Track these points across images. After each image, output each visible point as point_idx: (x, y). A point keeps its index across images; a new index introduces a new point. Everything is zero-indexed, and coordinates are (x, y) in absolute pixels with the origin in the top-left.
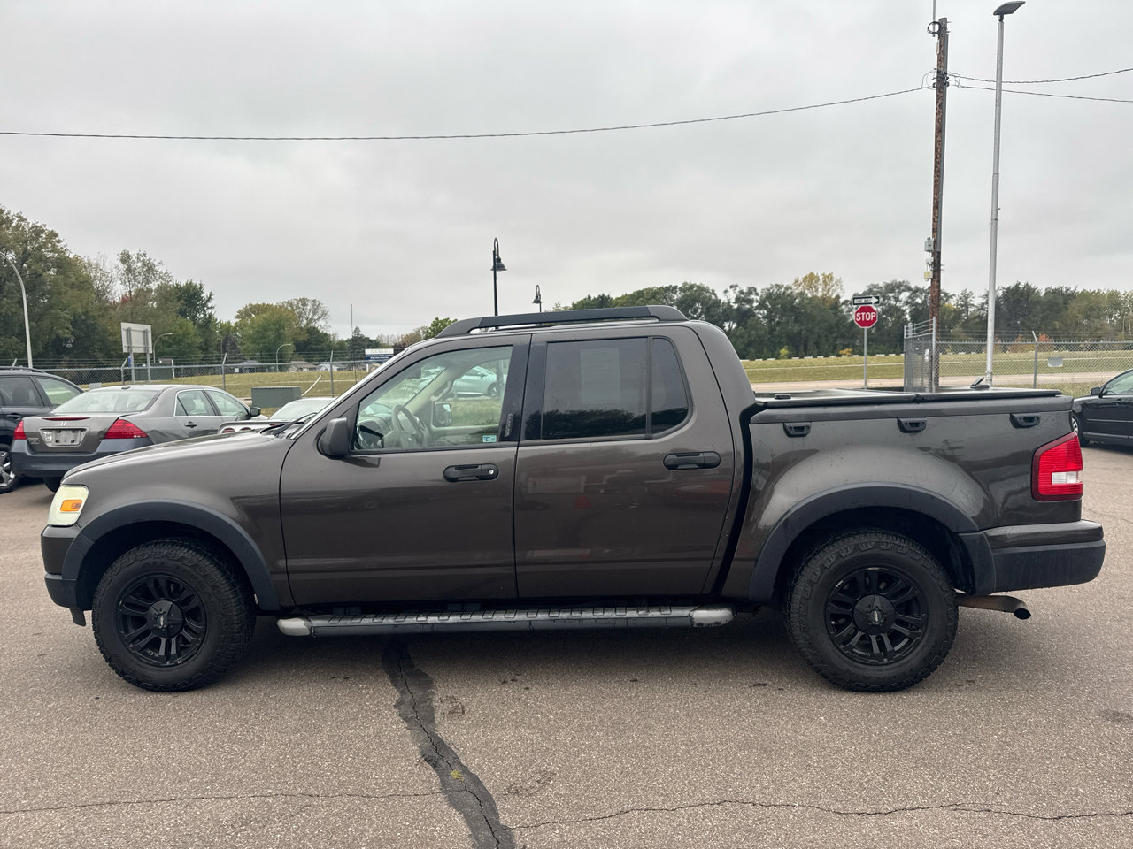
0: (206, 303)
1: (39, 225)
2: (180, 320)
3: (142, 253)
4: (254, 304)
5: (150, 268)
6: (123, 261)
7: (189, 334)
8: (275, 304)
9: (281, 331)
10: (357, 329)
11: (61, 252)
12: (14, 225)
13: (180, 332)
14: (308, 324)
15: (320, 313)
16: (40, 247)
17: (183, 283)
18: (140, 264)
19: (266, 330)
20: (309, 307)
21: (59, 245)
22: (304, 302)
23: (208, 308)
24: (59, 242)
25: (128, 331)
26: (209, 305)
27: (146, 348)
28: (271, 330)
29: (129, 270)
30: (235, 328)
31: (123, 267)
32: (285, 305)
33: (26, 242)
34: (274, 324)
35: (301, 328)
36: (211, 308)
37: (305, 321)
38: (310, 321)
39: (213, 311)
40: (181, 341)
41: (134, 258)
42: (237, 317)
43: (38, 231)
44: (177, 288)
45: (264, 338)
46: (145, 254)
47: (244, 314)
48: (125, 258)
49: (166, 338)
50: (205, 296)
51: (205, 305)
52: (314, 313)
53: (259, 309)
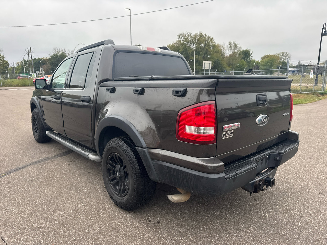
0: (250, 55)
1: (209, 36)
2: (243, 60)
3: (234, 41)
4: (267, 55)
5: (236, 46)
6: (229, 44)
7: (244, 64)
8: (273, 54)
9: (272, 63)
10: (300, 61)
11: (214, 43)
12: (204, 37)
13: (242, 64)
14: (283, 60)
15: (288, 57)
16: (209, 42)
17: (245, 50)
18: (233, 45)
19: (268, 63)
20: (284, 55)
21: (213, 41)
22: (283, 53)
23: (251, 57)
24: (213, 40)
25: (205, 63)
26: (251, 56)
27: (209, 68)
28: (270, 63)
29: (230, 47)
30: (260, 62)
31: (229, 46)
32: (277, 54)
33: (206, 41)
34: (271, 61)
35: (280, 62)
36: (252, 56)
37: (282, 59)
38: (284, 59)
39: (252, 57)
40: (241, 66)
41: (232, 43)
42: (261, 59)
43: (209, 38)
44: (243, 51)
45: (267, 65)
46: (235, 42)
47: (263, 58)
48: (230, 44)
49: (238, 66)
50: (250, 53)
51: (250, 56)
52: (286, 57)
53: (267, 56)
